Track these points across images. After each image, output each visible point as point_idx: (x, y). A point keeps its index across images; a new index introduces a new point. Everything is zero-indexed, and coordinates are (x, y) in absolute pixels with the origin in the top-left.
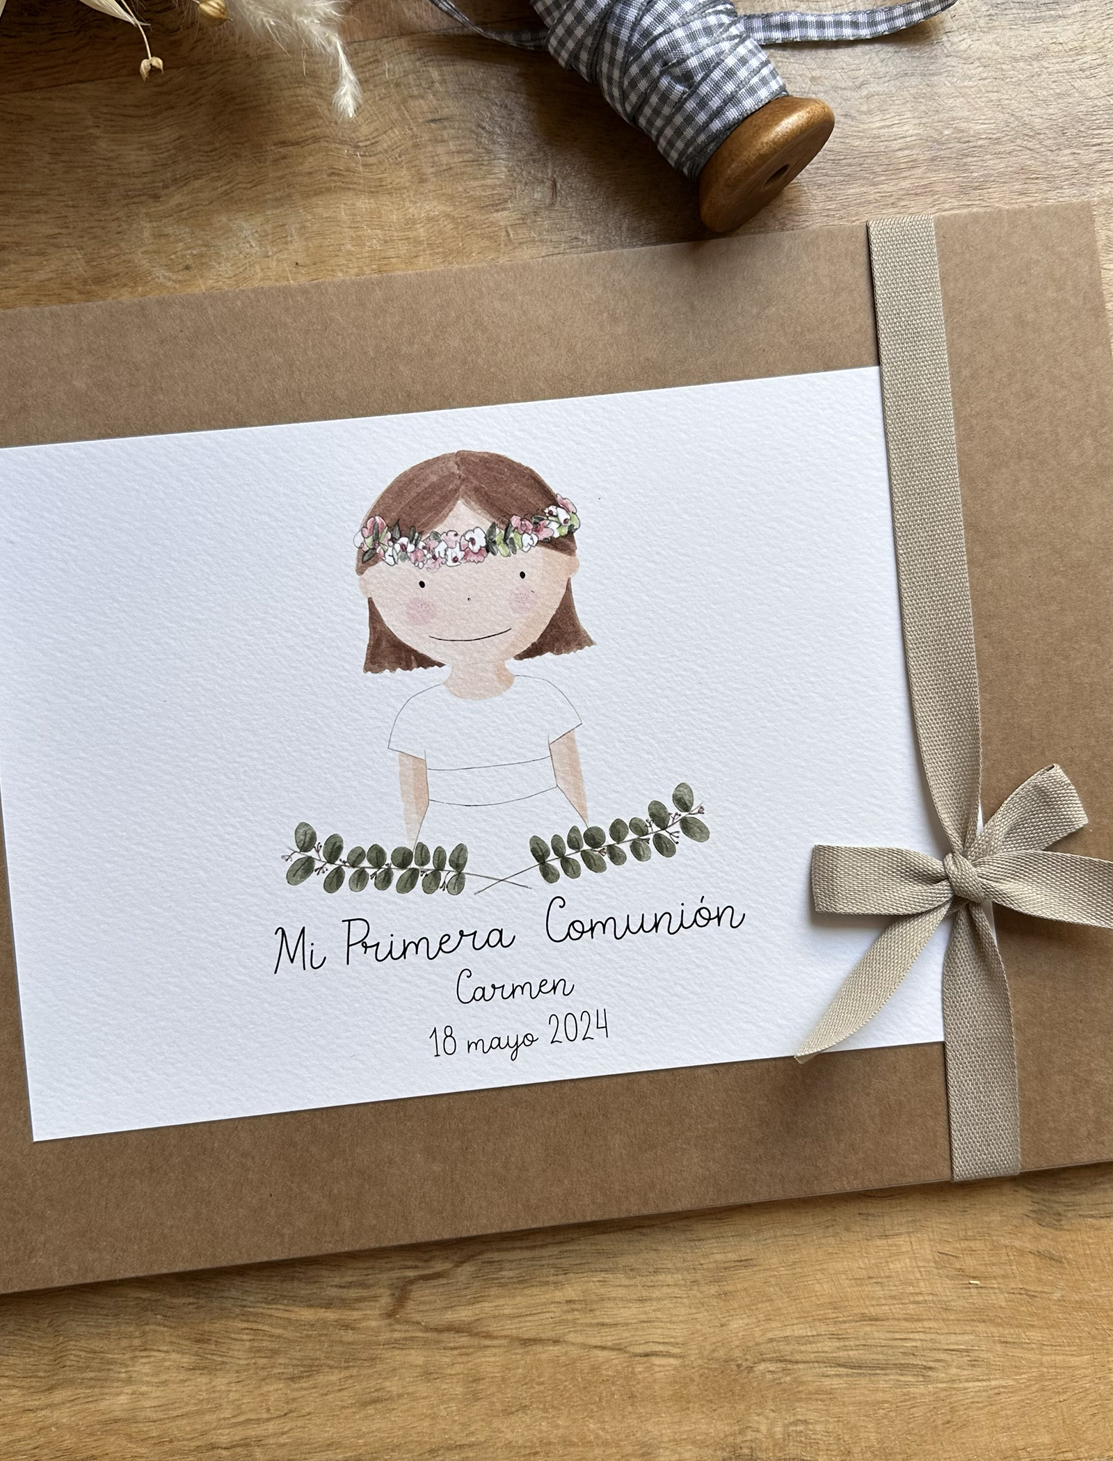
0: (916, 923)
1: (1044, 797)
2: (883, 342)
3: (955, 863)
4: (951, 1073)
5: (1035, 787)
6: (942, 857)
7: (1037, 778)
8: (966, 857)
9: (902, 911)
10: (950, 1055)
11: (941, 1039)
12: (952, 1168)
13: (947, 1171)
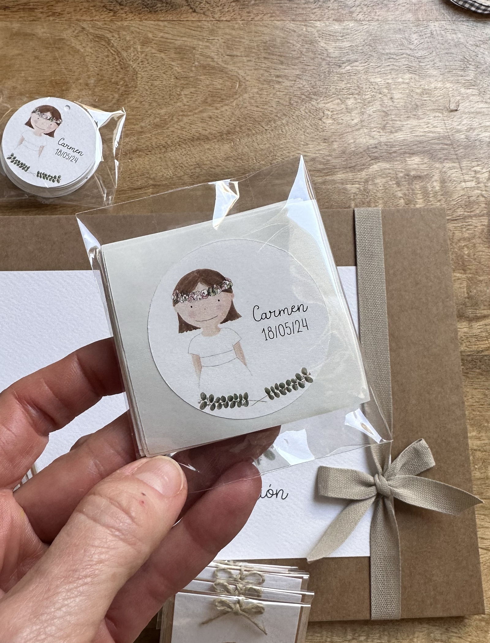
0: (361, 504)
1: (417, 453)
2: (358, 257)
3: (379, 478)
4: (372, 570)
5: (414, 448)
6: (373, 476)
7: (414, 444)
8: (383, 476)
9: (356, 498)
10: (372, 563)
11: (368, 555)
12: (371, 614)
13: (368, 615)
